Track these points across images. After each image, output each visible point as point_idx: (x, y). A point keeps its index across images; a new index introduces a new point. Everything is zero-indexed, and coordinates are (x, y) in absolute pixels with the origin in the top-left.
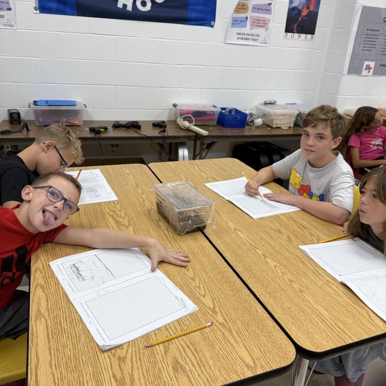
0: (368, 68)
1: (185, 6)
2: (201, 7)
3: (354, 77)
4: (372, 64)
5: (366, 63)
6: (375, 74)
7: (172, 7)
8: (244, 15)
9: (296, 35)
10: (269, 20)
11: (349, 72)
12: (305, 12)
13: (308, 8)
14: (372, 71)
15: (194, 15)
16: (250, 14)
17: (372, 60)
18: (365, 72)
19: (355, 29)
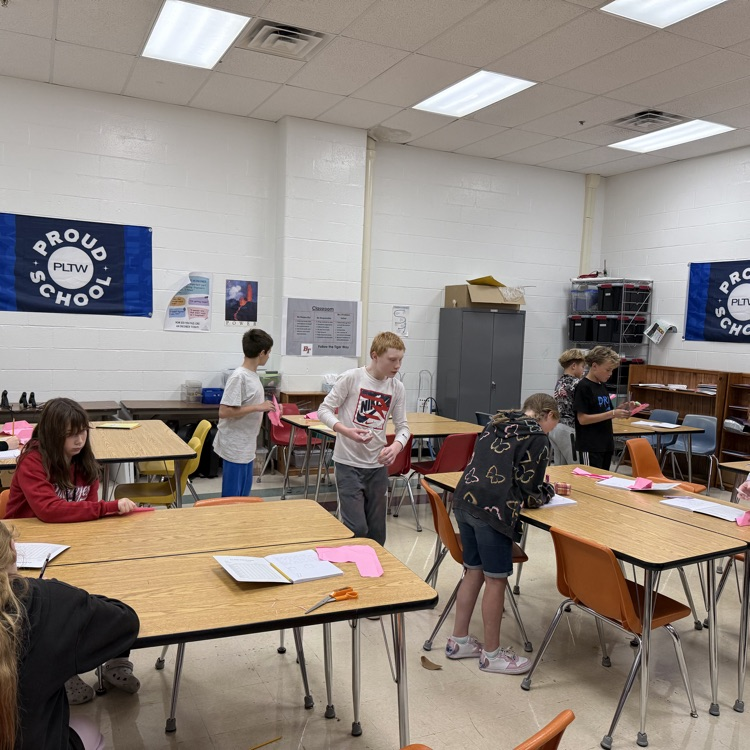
0: (306, 349)
1: (122, 301)
2: (138, 302)
3: (293, 358)
4: (310, 346)
5: (303, 345)
6: (314, 354)
7: (110, 302)
8: (182, 307)
9: (238, 322)
10: (208, 311)
11: (288, 353)
12: (243, 303)
13: (246, 299)
14: (311, 352)
15: (131, 308)
16: (187, 306)
17: (310, 343)
18: (304, 353)
19: (285, 316)
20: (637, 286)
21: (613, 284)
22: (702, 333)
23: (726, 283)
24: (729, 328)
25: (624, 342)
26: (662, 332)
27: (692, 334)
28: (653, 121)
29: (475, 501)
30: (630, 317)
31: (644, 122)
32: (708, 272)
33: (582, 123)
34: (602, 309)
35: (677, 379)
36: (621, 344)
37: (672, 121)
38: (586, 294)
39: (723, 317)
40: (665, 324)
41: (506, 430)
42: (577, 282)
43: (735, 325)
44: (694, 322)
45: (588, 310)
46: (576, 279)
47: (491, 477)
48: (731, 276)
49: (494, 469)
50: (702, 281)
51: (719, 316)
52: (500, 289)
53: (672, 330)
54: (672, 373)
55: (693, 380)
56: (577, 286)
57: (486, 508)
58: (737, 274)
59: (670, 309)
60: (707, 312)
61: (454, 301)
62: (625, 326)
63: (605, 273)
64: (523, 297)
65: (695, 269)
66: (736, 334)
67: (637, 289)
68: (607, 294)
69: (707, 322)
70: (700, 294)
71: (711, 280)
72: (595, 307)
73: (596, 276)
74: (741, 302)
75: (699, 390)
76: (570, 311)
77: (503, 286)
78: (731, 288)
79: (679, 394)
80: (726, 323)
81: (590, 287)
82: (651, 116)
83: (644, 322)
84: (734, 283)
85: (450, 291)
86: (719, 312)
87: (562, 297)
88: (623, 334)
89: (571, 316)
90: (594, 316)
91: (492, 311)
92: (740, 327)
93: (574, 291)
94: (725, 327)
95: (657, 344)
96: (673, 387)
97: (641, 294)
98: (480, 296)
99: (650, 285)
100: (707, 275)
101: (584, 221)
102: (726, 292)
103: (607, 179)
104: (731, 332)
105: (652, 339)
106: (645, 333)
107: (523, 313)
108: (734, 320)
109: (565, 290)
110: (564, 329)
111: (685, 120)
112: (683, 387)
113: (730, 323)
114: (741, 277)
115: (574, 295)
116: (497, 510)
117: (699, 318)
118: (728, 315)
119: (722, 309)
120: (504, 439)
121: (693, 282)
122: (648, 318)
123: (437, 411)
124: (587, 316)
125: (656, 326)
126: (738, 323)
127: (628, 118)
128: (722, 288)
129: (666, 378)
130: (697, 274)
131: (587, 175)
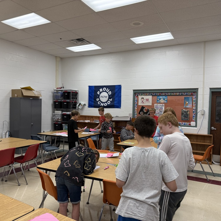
20: (74, 92)
21: (68, 91)
22: (93, 105)
23: (99, 92)
24: (100, 104)
25: (72, 108)
26: (82, 105)
27: (90, 106)
28: (82, 42)
29: (69, 175)
30: (73, 101)
31: (79, 42)
32: (94, 88)
33: (61, 39)
34: (64, 98)
35: (87, 119)
36: (71, 109)
37: (87, 43)
38: (59, 94)
39: (98, 101)
40: (83, 103)
41: (83, 149)
42: (56, 90)
43: (102, 103)
44: (91, 102)
45: (60, 99)
46: (56, 89)
47: (76, 165)
48: (100, 90)
49: (76, 162)
50: (92, 91)
51: (97, 101)
52: (33, 91)
53: (85, 105)
54: (86, 117)
55: (91, 119)
56: (55, 91)
57: (73, 178)
58: (101, 89)
59: (83, 99)
60: (94, 100)
61: (16, 95)
62: (72, 104)
63: (63, 87)
64: (41, 94)
65: (90, 87)
66: (103, 106)
67: (74, 93)
68: (66, 94)
69: (94, 103)
70: (92, 95)
71: (95, 91)
72: (62, 98)
73: (61, 88)
74: (103, 97)
75: (94, 122)
76: (54, 99)
77: (34, 90)
78: (100, 93)
79: (88, 123)
80: (99, 103)
81: (59, 92)
82: (81, 40)
83: (76, 102)
84: (101, 92)
85: (13, 91)
86: (98, 100)
87: (51, 94)
88: (71, 106)
89: (54, 101)
90: (62, 101)
91: (30, 98)
92: (103, 104)
93: (55, 93)
94: (99, 104)
95: (81, 109)
96: (87, 121)
97: (75, 94)
98: (26, 93)
99: (77, 92)
100: (93, 89)
101: (56, 71)
102: (99, 94)
103: (62, 59)
104: (101, 105)
105: (79, 107)
106: (77, 106)
107: (41, 100)
108: (101, 102)
109: (52, 92)
110: (52, 105)
111: (90, 43)
112: (89, 121)
113: (100, 103)
114: (103, 90)
115: (55, 94)
116: (77, 178)
117: (92, 101)
118: (100, 100)
119: (98, 99)
120: (82, 152)
121: (90, 91)
122: (77, 101)
123: (11, 135)
124: (60, 101)
125: (80, 104)
126: (103, 103)
127: (75, 40)
128: (98, 93)
129: (84, 119)
130: (91, 89)
131: (56, 57)
